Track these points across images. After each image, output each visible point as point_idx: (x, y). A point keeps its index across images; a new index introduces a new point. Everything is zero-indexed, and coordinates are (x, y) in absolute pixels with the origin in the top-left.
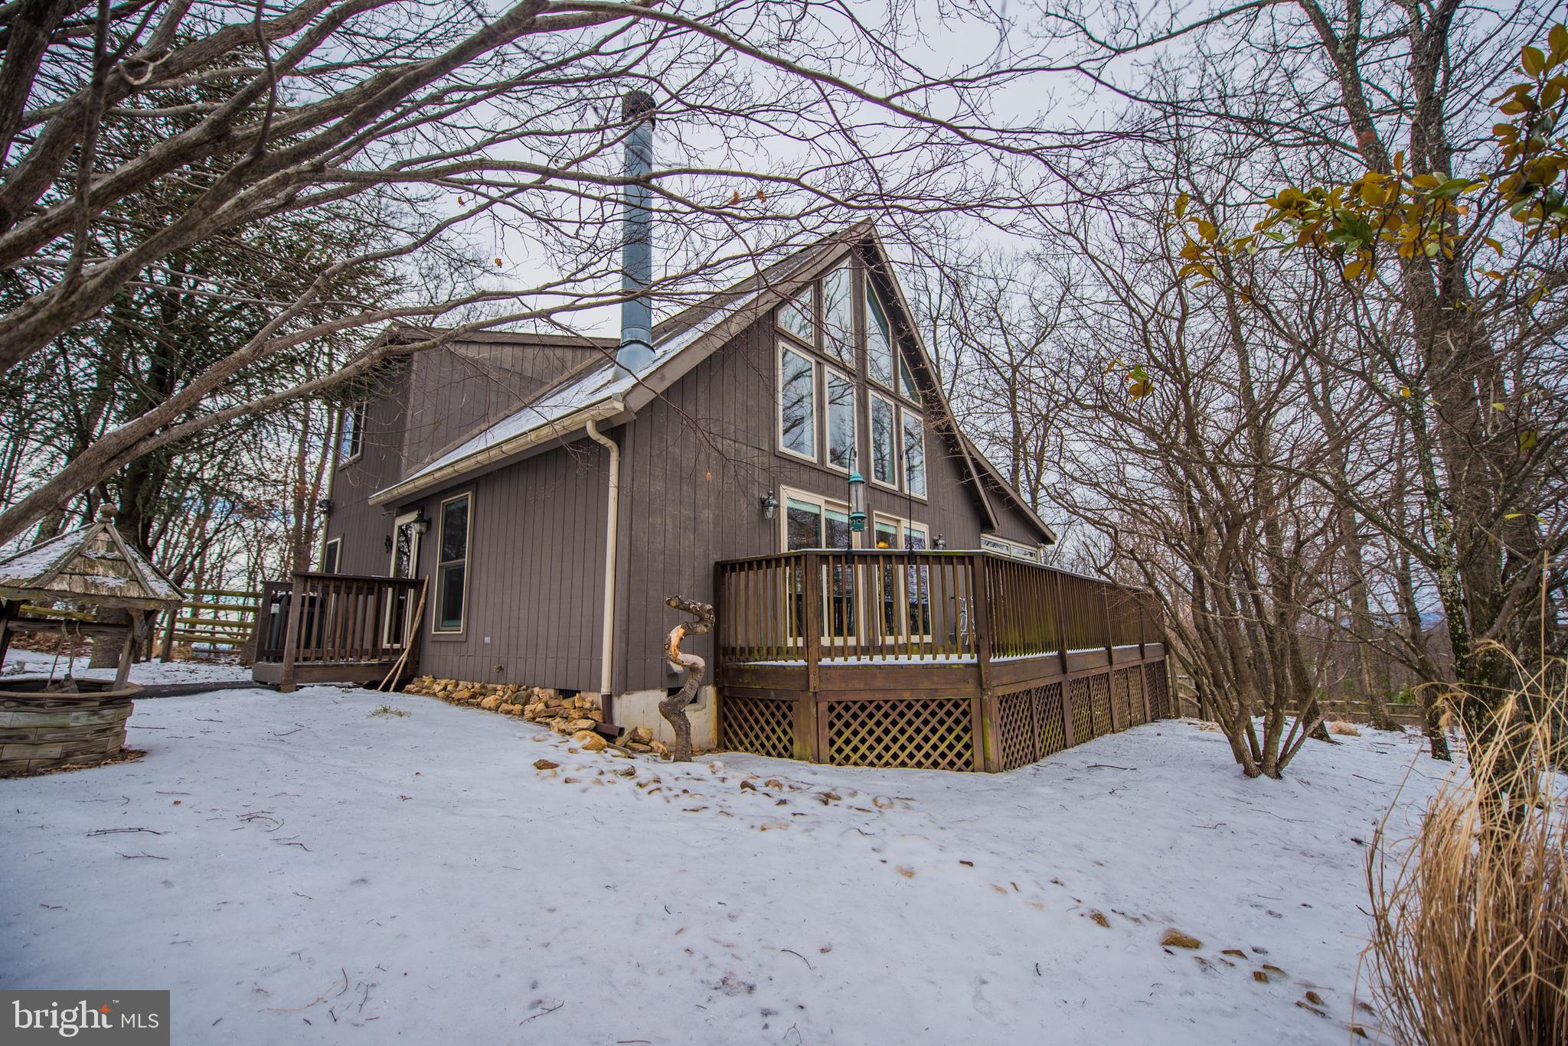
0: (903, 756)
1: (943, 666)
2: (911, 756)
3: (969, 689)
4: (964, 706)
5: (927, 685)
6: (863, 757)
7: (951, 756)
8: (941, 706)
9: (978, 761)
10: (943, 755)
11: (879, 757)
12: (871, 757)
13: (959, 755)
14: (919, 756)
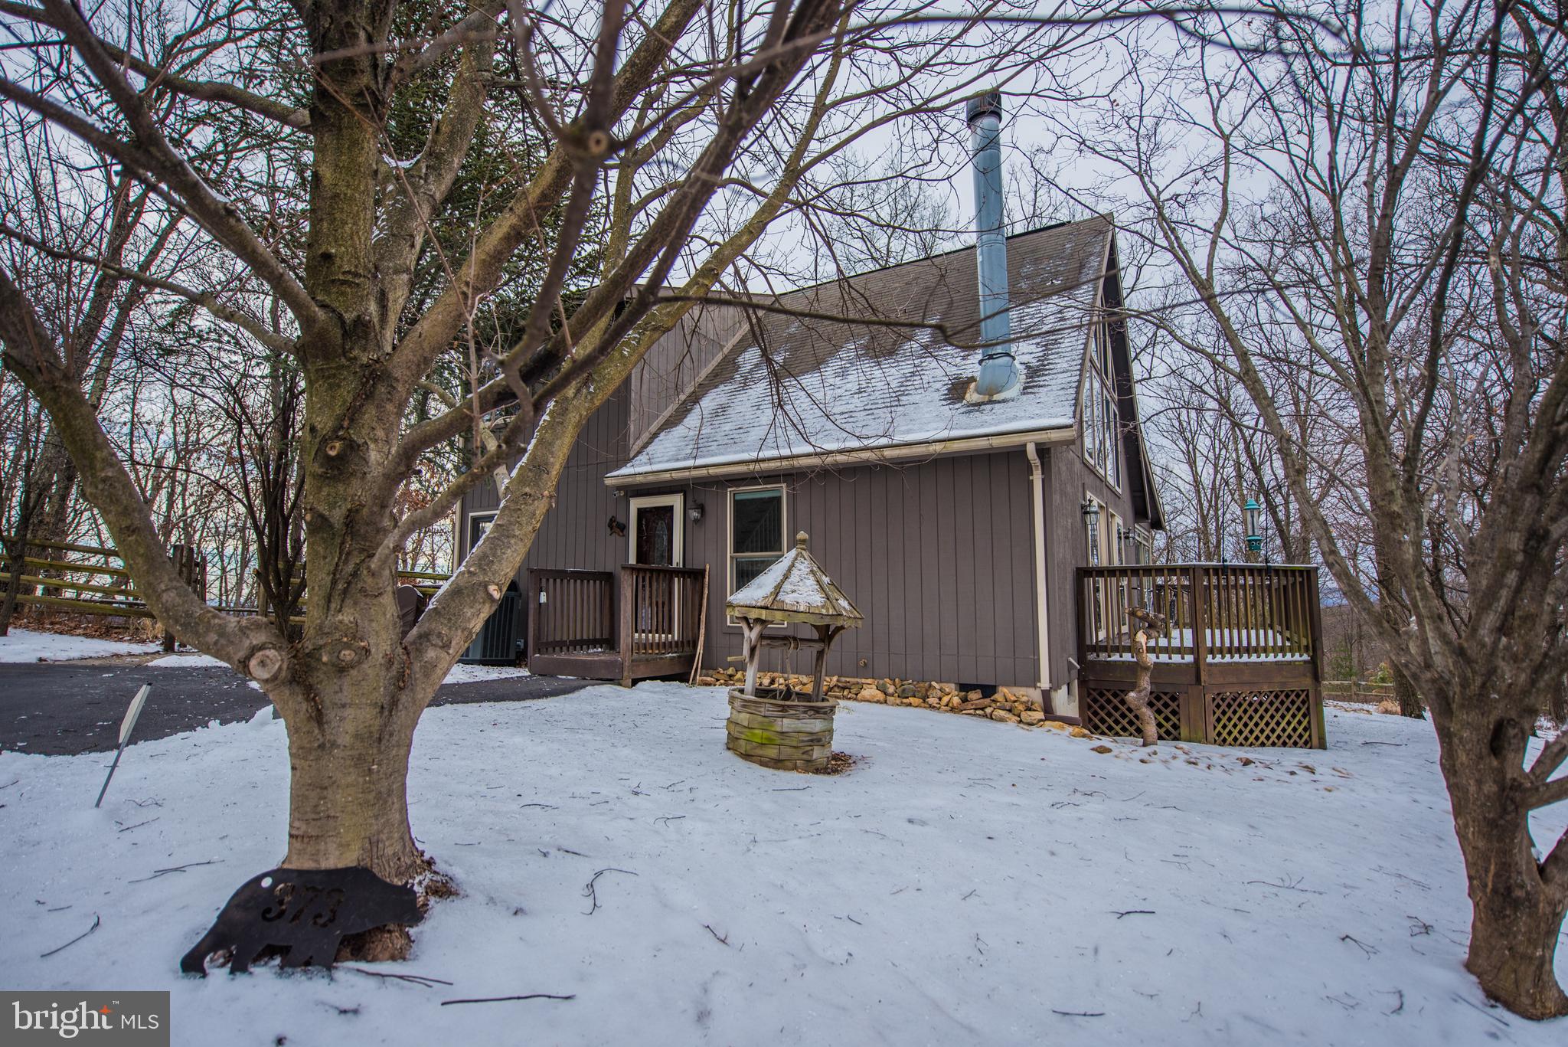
0: (1262, 738)
1: (1289, 663)
2: (1268, 738)
3: (1307, 682)
4: (1303, 696)
5: (1278, 679)
6: (1235, 739)
7: (1295, 737)
8: (1287, 696)
9: (1315, 740)
10: (1289, 737)
11: (1246, 739)
12: (1241, 739)
13: (1300, 736)
14: (1273, 738)
